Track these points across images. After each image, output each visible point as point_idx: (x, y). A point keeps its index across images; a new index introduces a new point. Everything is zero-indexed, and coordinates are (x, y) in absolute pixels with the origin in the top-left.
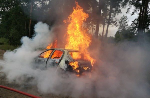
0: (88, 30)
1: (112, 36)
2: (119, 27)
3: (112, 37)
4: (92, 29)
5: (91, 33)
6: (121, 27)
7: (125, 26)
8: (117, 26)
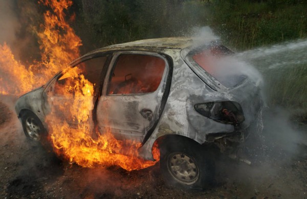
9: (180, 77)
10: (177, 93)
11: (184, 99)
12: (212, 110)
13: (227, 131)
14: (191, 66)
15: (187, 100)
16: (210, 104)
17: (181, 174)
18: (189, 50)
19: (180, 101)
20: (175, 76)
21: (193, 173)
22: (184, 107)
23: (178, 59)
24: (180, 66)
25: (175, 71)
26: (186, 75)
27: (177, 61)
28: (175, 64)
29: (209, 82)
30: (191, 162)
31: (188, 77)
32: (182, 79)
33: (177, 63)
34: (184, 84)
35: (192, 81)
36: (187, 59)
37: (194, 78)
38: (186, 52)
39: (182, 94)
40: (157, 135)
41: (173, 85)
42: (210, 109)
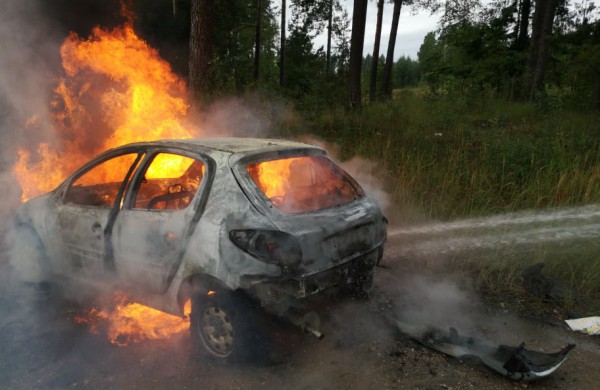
0: (312, 37)
1: (406, 58)
2: (443, 13)
3: (409, 59)
4: (326, 30)
5: (325, 49)
6: (449, 14)
7: (466, 10)
8: (434, 11)
9: (220, 190)
10: (213, 213)
11: (219, 222)
12: (251, 242)
13: (269, 274)
14: (239, 177)
15: (222, 223)
16: (250, 232)
17: (215, 340)
18: (243, 156)
19: (214, 223)
20: (214, 189)
21: (230, 339)
22: (218, 233)
23: (224, 165)
24: (224, 175)
25: (216, 181)
26: (228, 189)
27: (222, 169)
28: (219, 171)
29: (256, 202)
30: (227, 320)
31: (230, 191)
32: (222, 193)
33: (221, 171)
34: (224, 201)
35: (234, 198)
36: (236, 168)
37: (238, 194)
38: (237, 158)
39: (218, 215)
40: (184, 273)
41: (209, 202)
42: (250, 238)
